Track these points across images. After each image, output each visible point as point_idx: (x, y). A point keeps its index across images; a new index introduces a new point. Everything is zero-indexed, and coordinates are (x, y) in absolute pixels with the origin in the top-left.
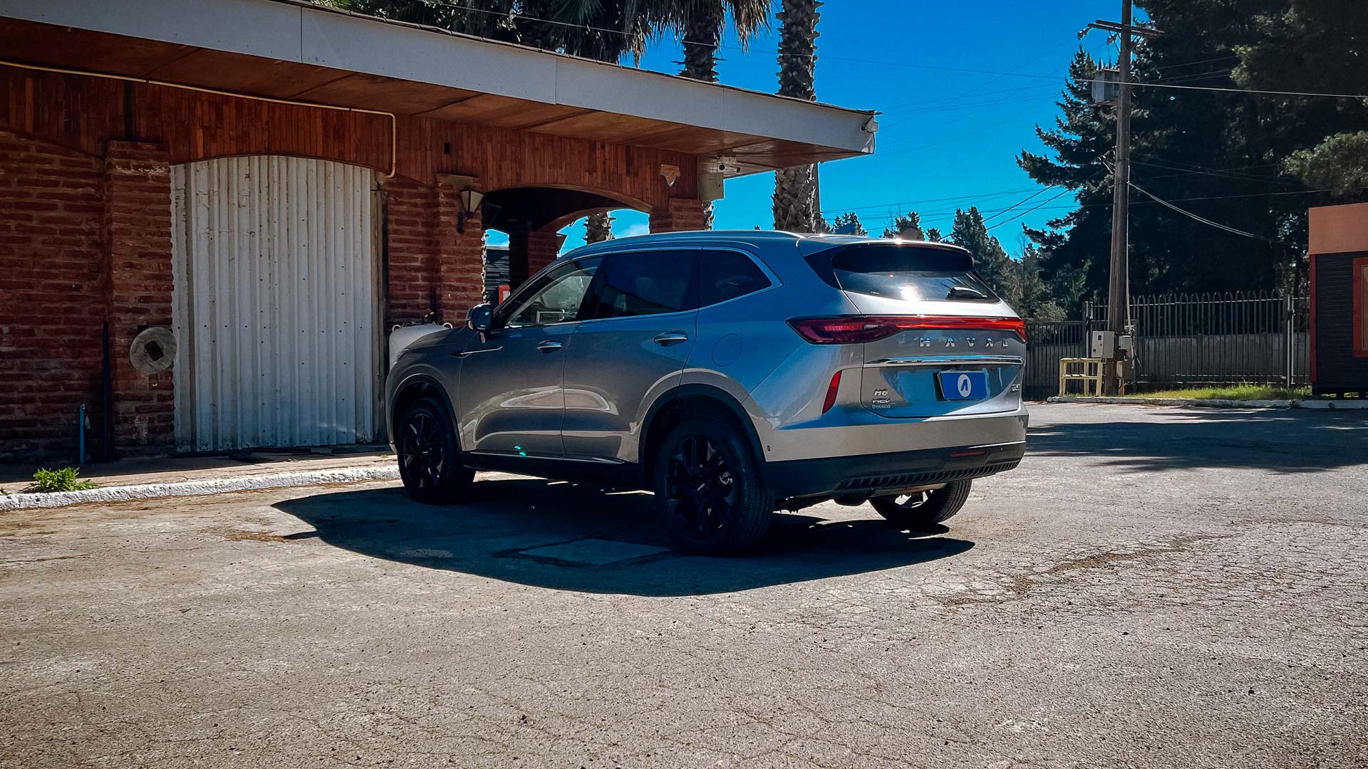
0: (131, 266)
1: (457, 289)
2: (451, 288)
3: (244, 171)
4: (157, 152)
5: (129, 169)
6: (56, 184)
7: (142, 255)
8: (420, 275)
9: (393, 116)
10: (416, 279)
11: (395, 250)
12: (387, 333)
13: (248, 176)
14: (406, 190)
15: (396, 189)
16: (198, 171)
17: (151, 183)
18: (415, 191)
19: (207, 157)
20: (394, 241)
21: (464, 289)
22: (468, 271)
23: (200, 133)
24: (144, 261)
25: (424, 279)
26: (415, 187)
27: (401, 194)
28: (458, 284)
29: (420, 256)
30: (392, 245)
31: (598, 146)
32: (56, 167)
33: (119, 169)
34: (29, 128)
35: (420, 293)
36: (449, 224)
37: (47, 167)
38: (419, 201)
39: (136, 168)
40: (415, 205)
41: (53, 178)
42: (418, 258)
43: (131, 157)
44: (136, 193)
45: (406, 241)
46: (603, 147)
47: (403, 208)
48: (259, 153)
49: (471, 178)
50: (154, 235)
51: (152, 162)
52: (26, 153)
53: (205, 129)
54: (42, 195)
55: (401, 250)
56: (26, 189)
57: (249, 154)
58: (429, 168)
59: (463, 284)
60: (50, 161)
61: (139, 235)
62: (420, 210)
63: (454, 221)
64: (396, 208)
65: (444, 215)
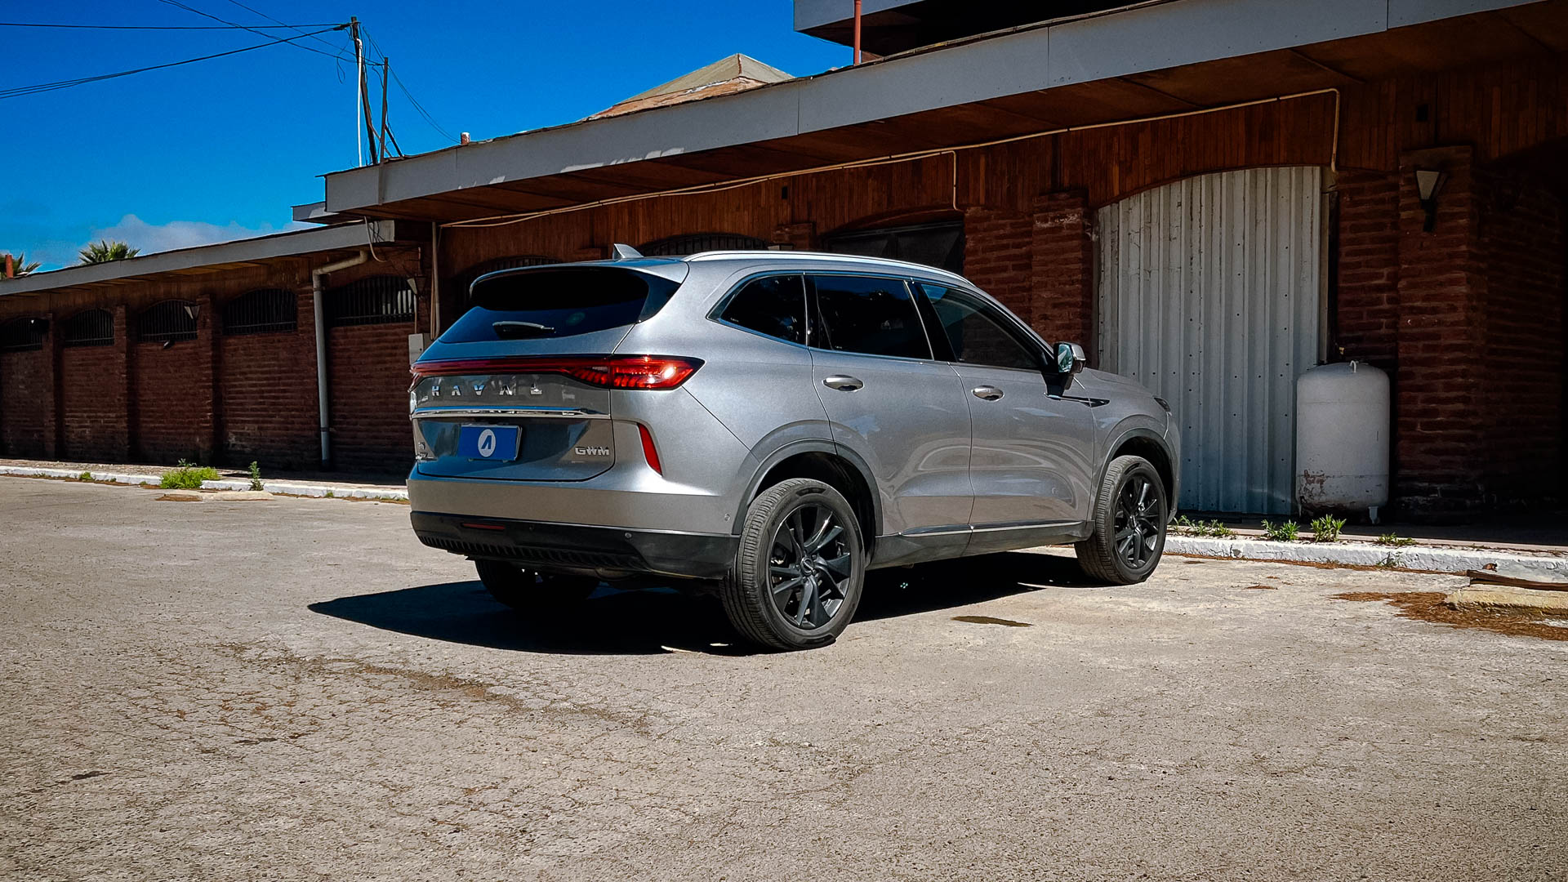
0: (1045, 317)
1: (1422, 311)
2: (1412, 311)
3: (1175, 201)
4: (1072, 200)
5: (1046, 222)
6: (1006, 247)
7: (1055, 306)
8: (1385, 296)
9: (1336, 92)
10: (1379, 301)
11: (1347, 266)
13: (1180, 204)
14: (1365, 184)
15: (1353, 185)
16: (1128, 211)
17: (1065, 232)
20: (1347, 255)
21: (1434, 311)
22: (1441, 284)
23: (1116, 170)
24: (1056, 312)
25: (1390, 301)
27: (1360, 191)
28: (1425, 304)
29: (1385, 271)
30: (1344, 259)
32: (1008, 230)
33: (1038, 224)
34: (982, 200)
35: (1384, 321)
36: (1413, 220)
37: (1002, 232)
39: (1053, 219)
41: (1005, 242)
42: (1383, 273)
43: (1047, 209)
44: (1053, 245)
45: (1368, 252)
47: (1362, 209)
50: (1065, 284)
51: (1067, 210)
52: (988, 223)
53: (1120, 163)
54: (998, 259)
55: (1358, 265)
56: (988, 255)
58: (1391, 148)
59: (1434, 304)
60: (1003, 226)
61: (1054, 286)
62: (1384, 207)
63: (1420, 215)
64: (1352, 210)
65: (1404, 211)
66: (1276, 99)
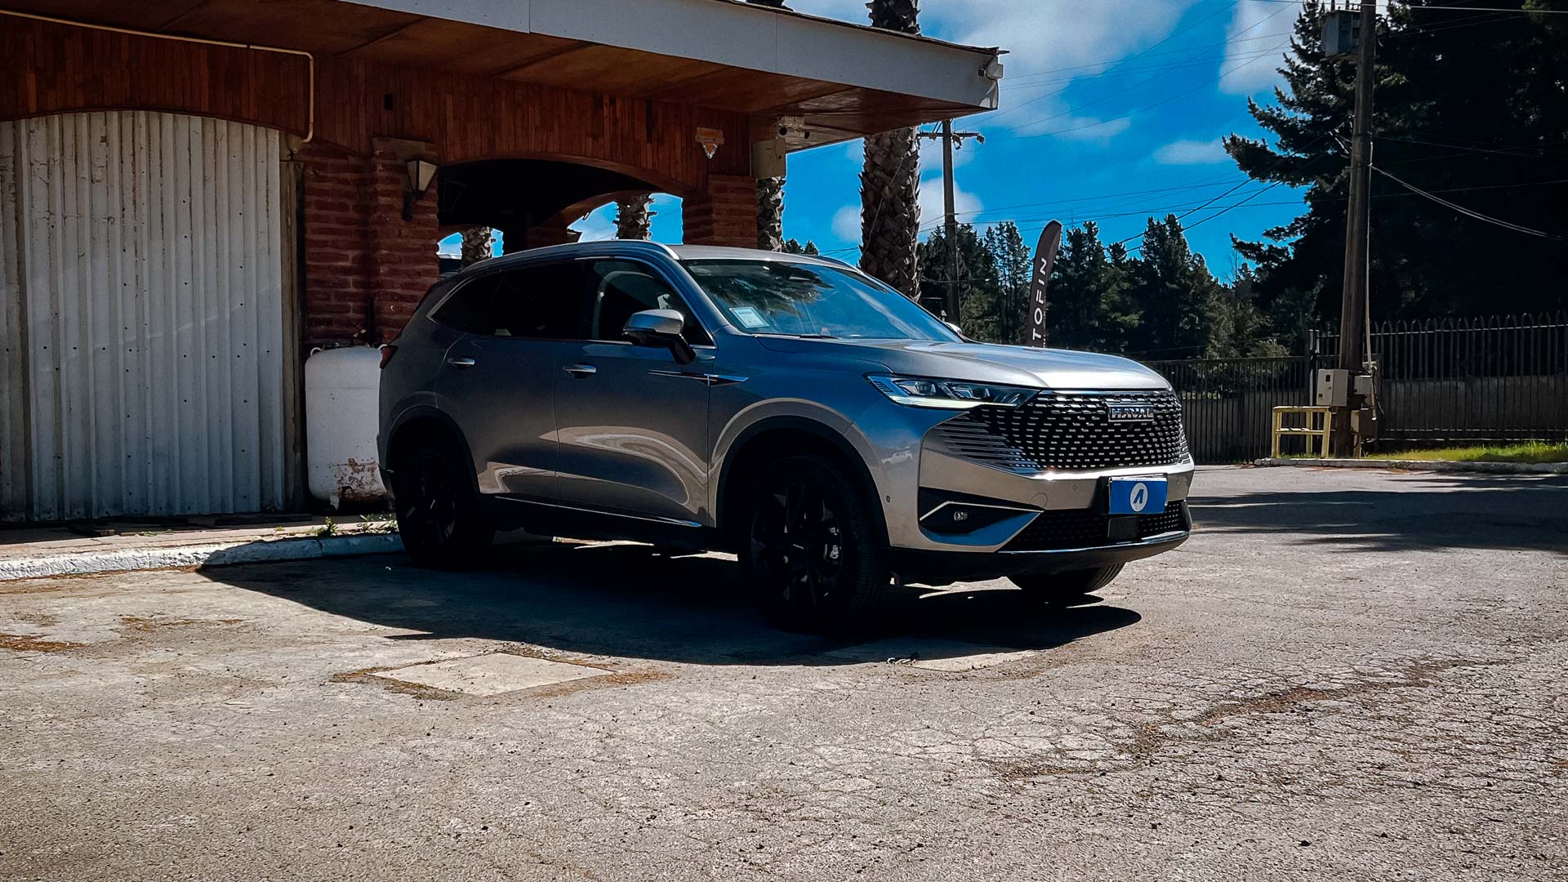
1: (402, 298)
2: (395, 297)
3: (98, 134)
8: (351, 279)
9: (311, 57)
10: (345, 284)
11: (316, 243)
12: (304, 356)
13: (104, 140)
14: (331, 161)
15: (317, 159)
16: (32, 132)
18: (341, 161)
19: (43, 112)
20: (314, 232)
21: (414, 299)
22: (419, 274)
23: (31, 80)
25: (356, 284)
26: (344, 156)
27: (323, 167)
28: (404, 292)
29: (351, 254)
30: (309, 236)
31: (606, 100)
35: (351, 304)
36: (391, 207)
38: (348, 176)
40: (345, 182)
42: (348, 256)
45: (331, 231)
46: (613, 102)
47: (327, 186)
48: (119, 107)
49: (423, 144)
53: (39, 72)
55: (325, 244)
57: (105, 108)
58: (363, 131)
59: (412, 291)
62: (349, 188)
63: (399, 203)
64: (316, 185)
65: (383, 195)
66: (246, 46)
